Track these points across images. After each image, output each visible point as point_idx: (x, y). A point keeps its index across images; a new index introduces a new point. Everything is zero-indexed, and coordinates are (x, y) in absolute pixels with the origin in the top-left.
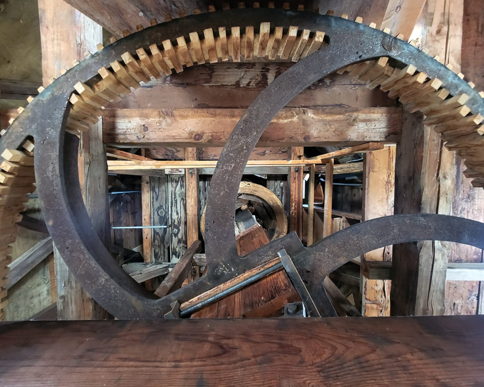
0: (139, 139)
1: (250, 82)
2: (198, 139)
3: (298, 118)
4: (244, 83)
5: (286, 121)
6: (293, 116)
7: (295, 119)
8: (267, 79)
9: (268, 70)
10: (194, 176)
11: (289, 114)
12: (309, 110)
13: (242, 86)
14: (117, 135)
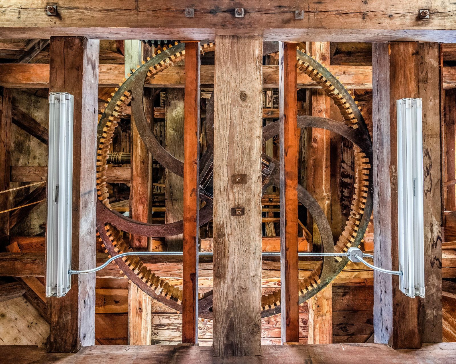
0: (314, 108)
1: (344, 168)
2: (314, 141)
3: (325, 196)
4: (344, 165)
5: (324, 189)
6: (326, 192)
7: (325, 194)
8: (346, 178)
9: (350, 178)
10: (266, 115)
11: (328, 191)
12: (329, 201)
13: (342, 164)
14: (316, 96)
